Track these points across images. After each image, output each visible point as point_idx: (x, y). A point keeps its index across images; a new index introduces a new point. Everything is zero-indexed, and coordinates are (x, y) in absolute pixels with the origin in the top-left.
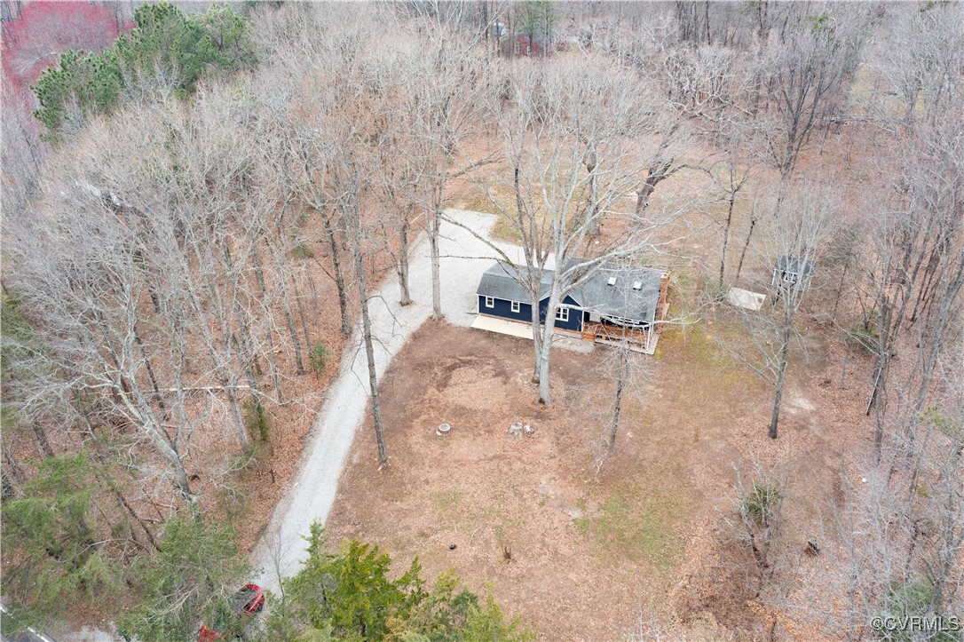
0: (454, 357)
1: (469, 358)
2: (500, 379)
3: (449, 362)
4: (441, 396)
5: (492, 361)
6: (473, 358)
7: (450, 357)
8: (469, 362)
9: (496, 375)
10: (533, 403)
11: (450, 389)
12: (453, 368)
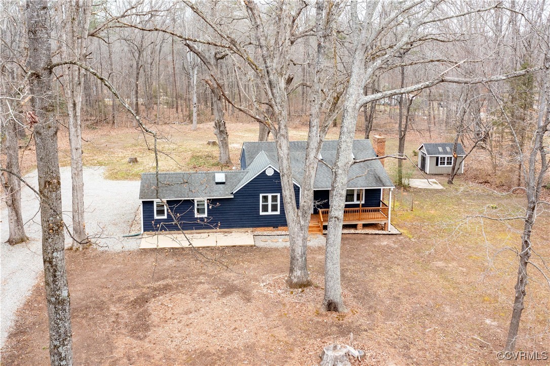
0: (137, 286)
1: (162, 283)
2: (235, 297)
3: (132, 295)
4: (147, 345)
5: (202, 279)
6: (169, 281)
7: (129, 288)
8: (167, 288)
9: (225, 293)
10: (318, 314)
11: (160, 331)
12: (142, 300)
